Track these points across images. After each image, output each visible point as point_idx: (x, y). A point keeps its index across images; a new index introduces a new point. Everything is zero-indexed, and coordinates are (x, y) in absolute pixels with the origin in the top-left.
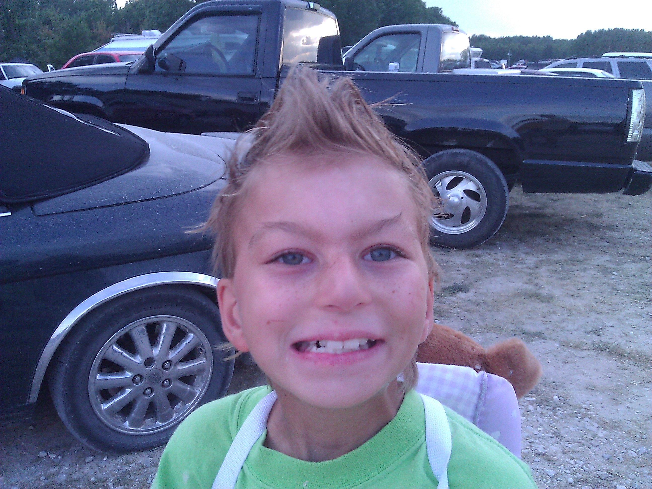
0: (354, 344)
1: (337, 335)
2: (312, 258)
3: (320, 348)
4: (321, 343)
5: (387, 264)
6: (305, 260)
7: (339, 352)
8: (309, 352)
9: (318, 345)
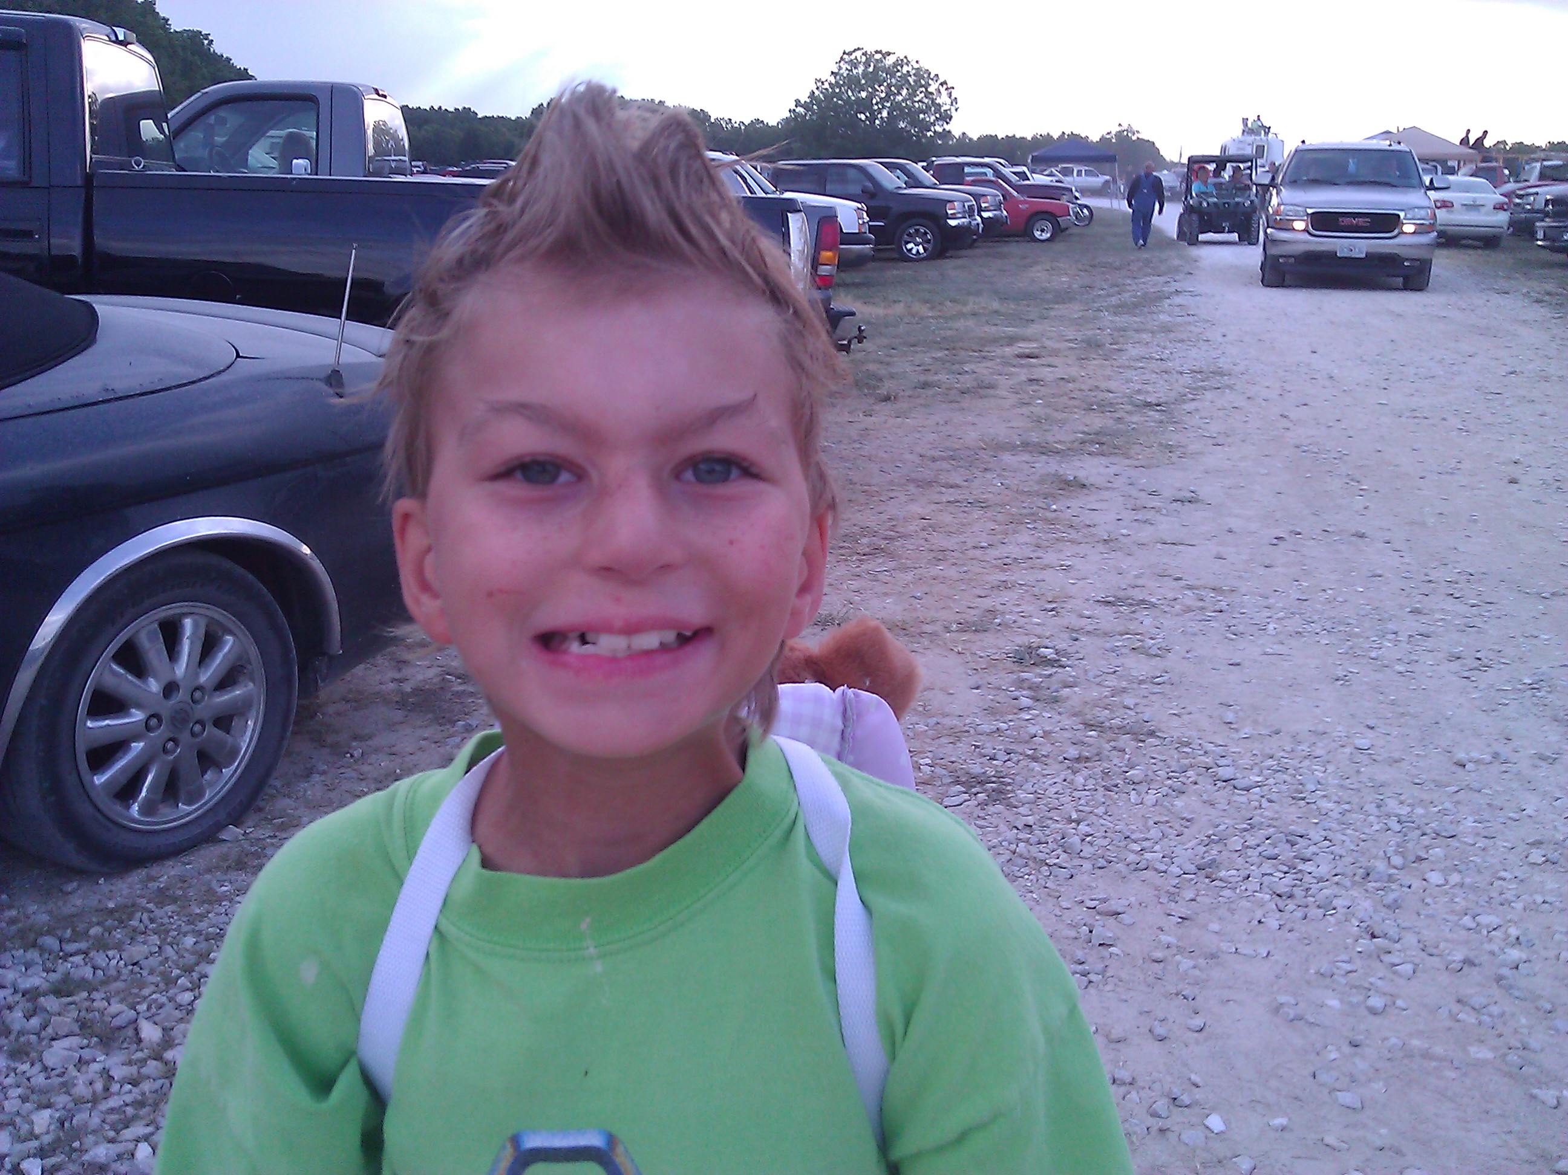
0: (650, 640)
1: (619, 624)
2: (580, 475)
3: (587, 646)
4: (589, 638)
5: (722, 490)
6: (565, 477)
7: (620, 655)
8: (565, 652)
9: (583, 640)
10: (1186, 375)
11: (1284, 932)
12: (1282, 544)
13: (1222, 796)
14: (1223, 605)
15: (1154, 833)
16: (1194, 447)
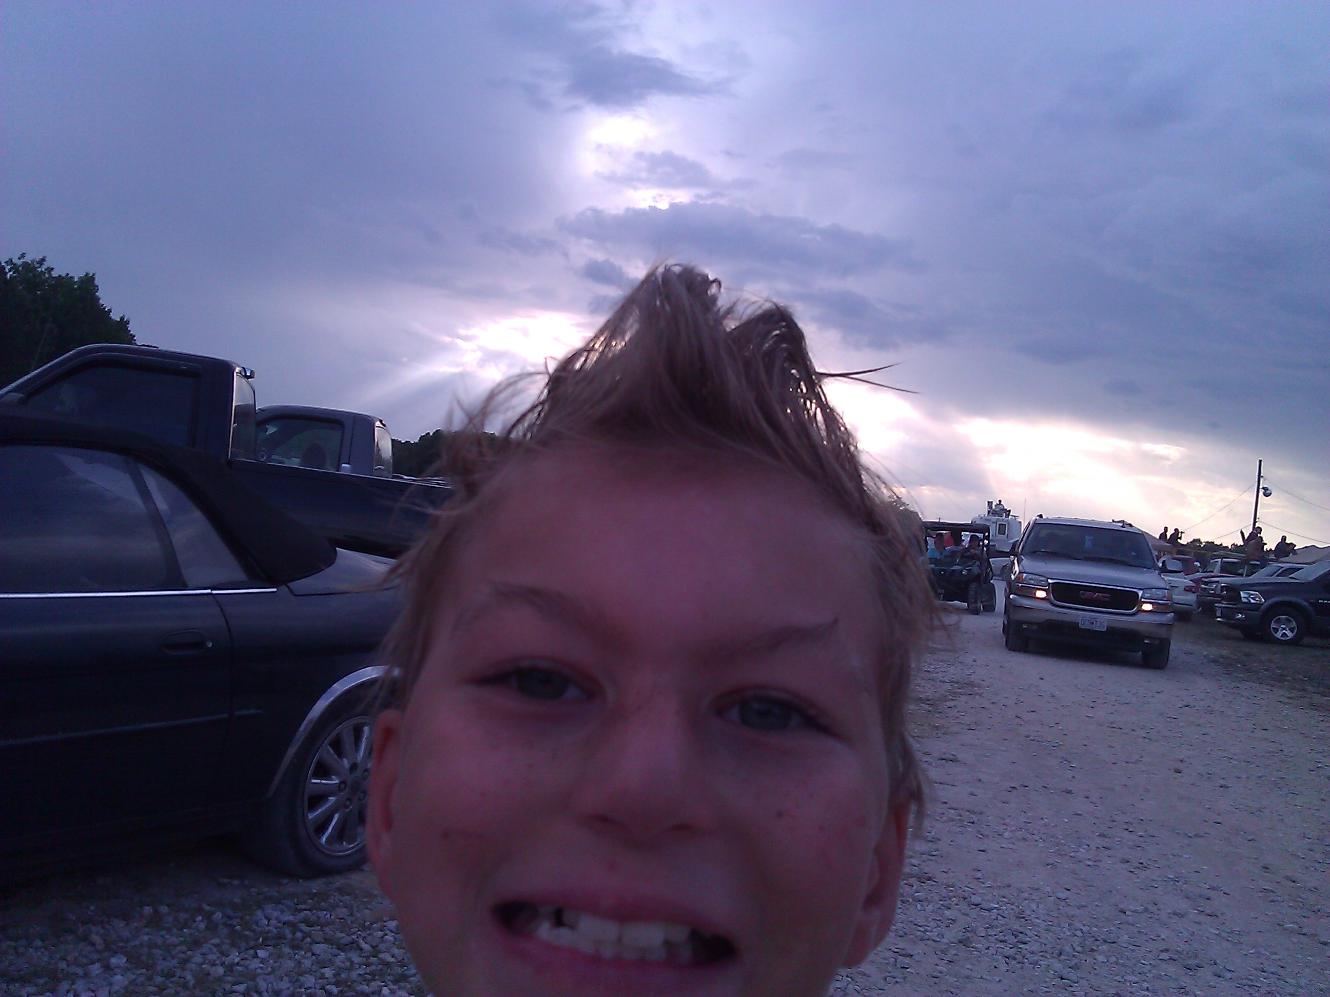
1: (607, 900)
2: (592, 691)
3: (562, 929)
4: (565, 916)
6: (571, 693)
7: (606, 953)
9: (560, 922)
10: (948, 683)
11: (1010, 973)
12: (1014, 792)
13: (974, 913)
14: (975, 819)
15: (933, 924)
16: (955, 729)
